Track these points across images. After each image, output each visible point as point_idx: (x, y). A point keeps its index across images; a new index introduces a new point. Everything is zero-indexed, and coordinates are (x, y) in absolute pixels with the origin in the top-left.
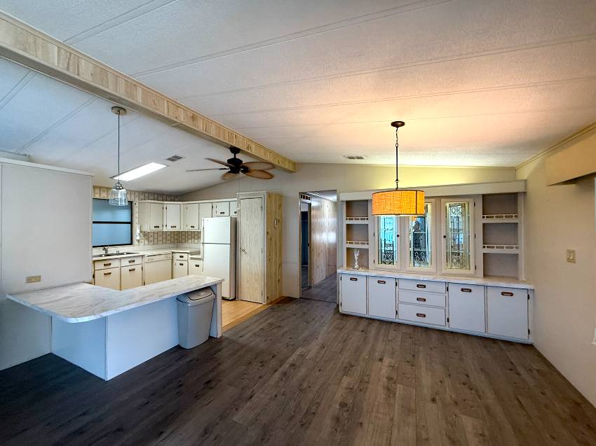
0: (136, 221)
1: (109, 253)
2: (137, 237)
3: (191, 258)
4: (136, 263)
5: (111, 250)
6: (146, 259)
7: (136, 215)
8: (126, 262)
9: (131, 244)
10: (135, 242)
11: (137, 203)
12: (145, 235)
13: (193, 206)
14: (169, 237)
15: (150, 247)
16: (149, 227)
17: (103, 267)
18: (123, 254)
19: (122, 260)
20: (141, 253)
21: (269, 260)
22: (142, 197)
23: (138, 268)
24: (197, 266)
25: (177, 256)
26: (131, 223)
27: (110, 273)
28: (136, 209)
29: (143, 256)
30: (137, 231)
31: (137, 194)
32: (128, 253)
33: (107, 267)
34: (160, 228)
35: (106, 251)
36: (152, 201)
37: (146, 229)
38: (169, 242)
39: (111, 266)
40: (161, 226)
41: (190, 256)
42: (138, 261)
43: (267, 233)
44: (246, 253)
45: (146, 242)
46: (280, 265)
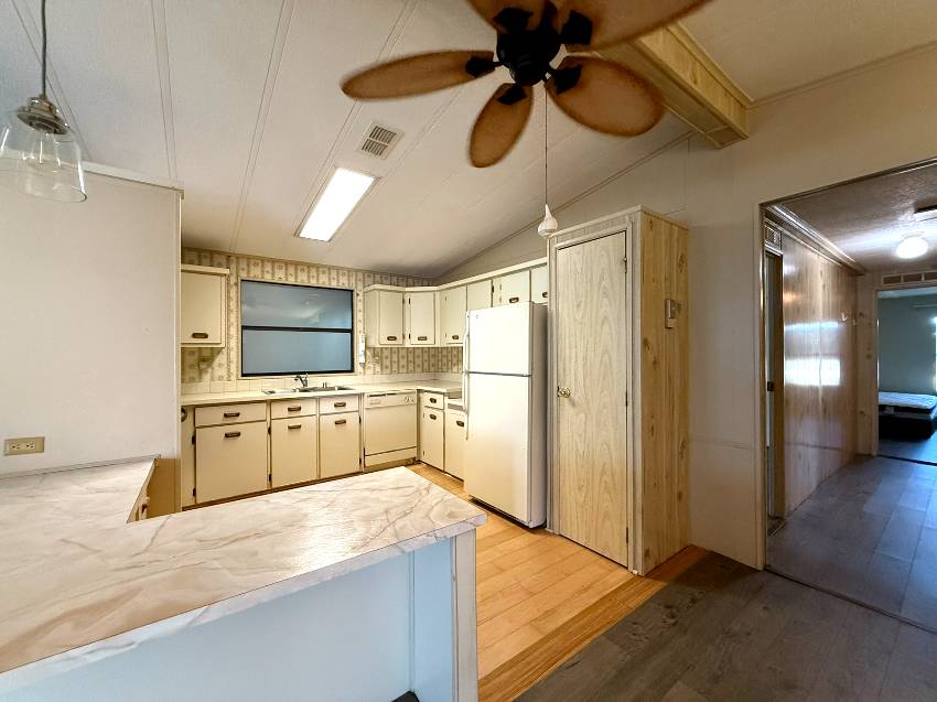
0: (359, 327)
1: (309, 386)
2: (359, 359)
3: (451, 406)
4: (347, 408)
5: (315, 381)
6: (367, 401)
7: (359, 316)
8: (328, 407)
9: (352, 371)
10: (358, 368)
11: (361, 294)
12: (377, 354)
13: (455, 292)
14: (419, 361)
15: (384, 378)
16: (379, 340)
17: (286, 414)
18: (333, 389)
19: (322, 402)
20: (359, 390)
21: (650, 430)
22: (371, 280)
23: (352, 420)
24: (461, 424)
25: (426, 398)
26: (351, 331)
27: (300, 427)
28: (358, 306)
29: (360, 396)
30: (360, 347)
31: (360, 276)
32: (340, 389)
33: (294, 414)
34: (399, 341)
35: (305, 383)
36: (389, 287)
37: (374, 343)
38: (420, 369)
39: (301, 413)
40: (399, 337)
41: (447, 401)
42: (352, 404)
43: (645, 343)
44: (573, 404)
45: (378, 369)
46: (684, 445)
